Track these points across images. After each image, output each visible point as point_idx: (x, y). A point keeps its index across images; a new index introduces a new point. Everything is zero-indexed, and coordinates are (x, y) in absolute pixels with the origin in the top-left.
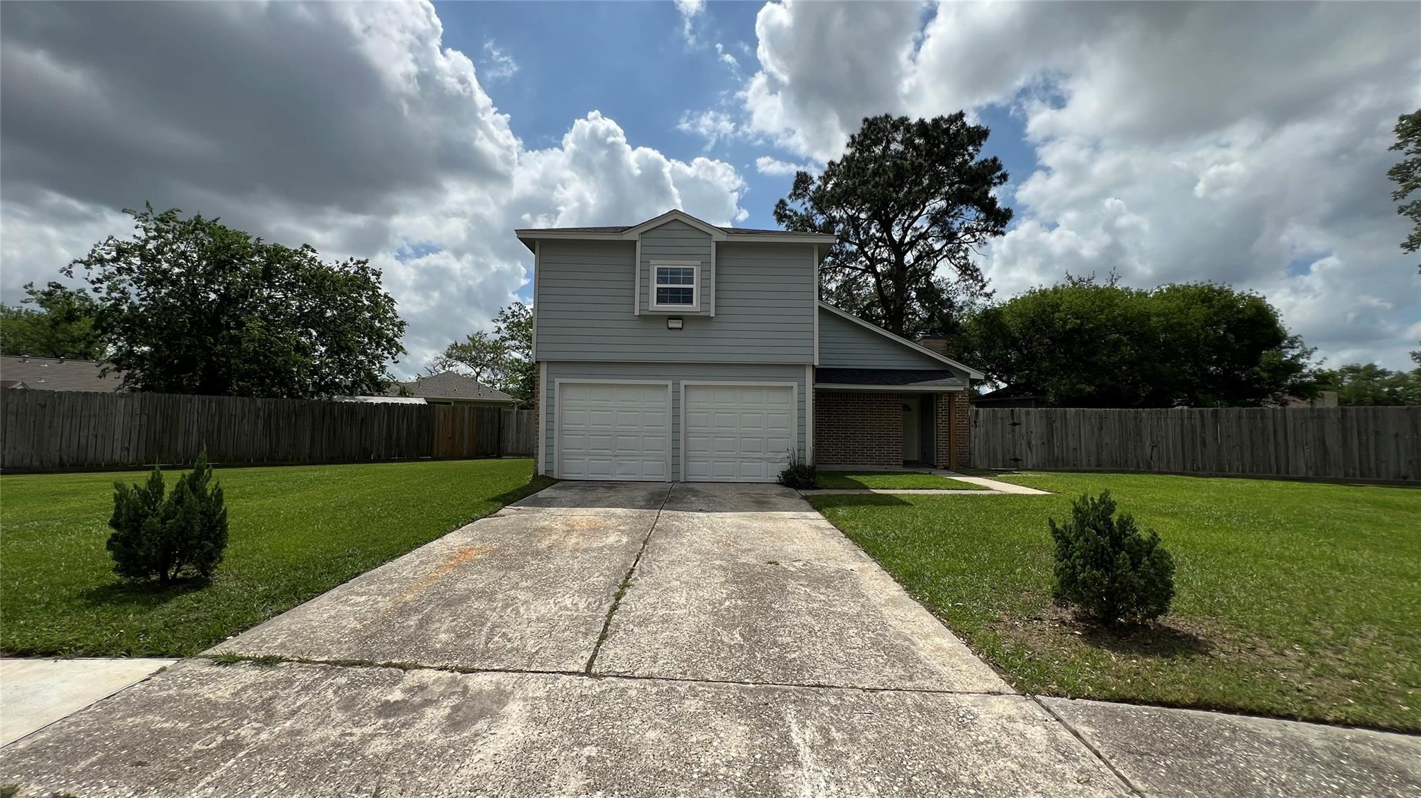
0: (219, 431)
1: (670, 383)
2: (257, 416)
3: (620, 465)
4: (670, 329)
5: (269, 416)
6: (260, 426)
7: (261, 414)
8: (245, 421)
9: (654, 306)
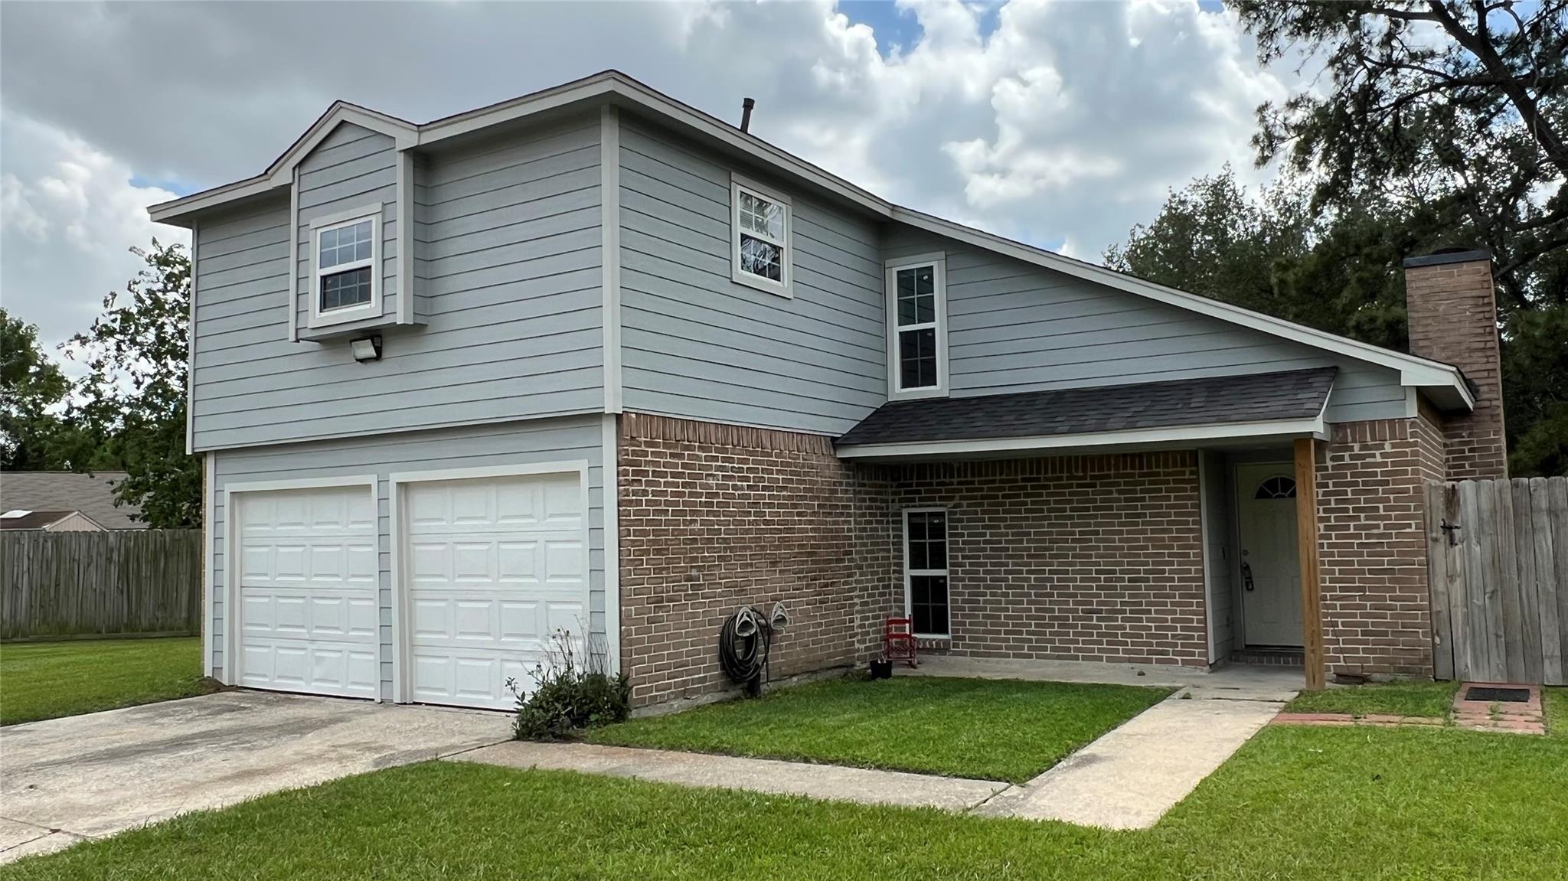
0: (57, 585)
1: (371, 479)
2: (109, 560)
3: (319, 660)
4: (362, 361)
5: (127, 560)
6: (114, 576)
7: (115, 557)
8: (93, 568)
9: (320, 318)
